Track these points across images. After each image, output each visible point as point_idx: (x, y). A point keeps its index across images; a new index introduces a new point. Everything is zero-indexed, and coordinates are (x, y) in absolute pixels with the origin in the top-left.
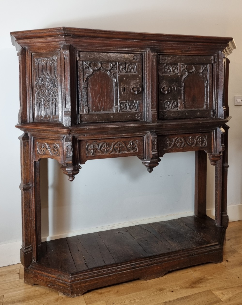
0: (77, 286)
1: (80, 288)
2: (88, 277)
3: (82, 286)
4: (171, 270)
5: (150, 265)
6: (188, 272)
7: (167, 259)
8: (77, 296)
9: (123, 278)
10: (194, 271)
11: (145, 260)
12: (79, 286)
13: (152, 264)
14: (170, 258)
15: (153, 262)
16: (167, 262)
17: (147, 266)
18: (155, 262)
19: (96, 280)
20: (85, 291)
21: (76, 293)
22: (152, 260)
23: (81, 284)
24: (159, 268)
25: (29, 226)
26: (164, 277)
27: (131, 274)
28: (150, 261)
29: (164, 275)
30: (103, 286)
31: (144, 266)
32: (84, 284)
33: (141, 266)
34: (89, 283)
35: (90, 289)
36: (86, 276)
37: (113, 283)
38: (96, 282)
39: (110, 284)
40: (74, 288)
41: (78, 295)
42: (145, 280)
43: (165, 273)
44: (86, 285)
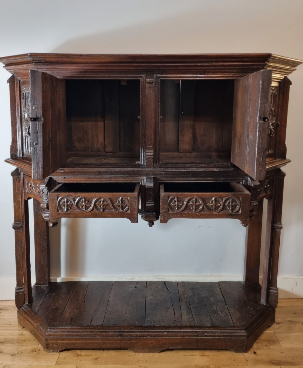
0: (53, 342)
1: (56, 344)
2: (65, 335)
3: (59, 343)
4: (170, 348)
5: (142, 336)
6: (192, 355)
7: (166, 333)
8: (53, 351)
9: (107, 344)
10: (201, 356)
11: (138, 329)
12: (56, 342)
13: (145, 336)
14: (170, 334)
15: (146, 334)
16: (165, 338)
17: (138, 337)
18: (148, 335)
19: (75, 340)
20: (62, 349)
21: (52, 349)
22: (147, 331)
23: (57, 340)
24: (153, 342)
25: (21, 266)
26: (160, 354)
27: (118, 342)
28: (144, 331)
29: (160, 351)
30: (83, 348)
31: (135, 336)
32: (61, 342)
33: (130, 336)
34: (66, 341)
35: (68, 348)
36: (64, 333)
37: (94, 347)
38: (74, 342)
39: (91, 348)
40: (50, 343)
41: (55, 352)
42: (135, 352)
43: (161, 350)
44: (64, 343)
